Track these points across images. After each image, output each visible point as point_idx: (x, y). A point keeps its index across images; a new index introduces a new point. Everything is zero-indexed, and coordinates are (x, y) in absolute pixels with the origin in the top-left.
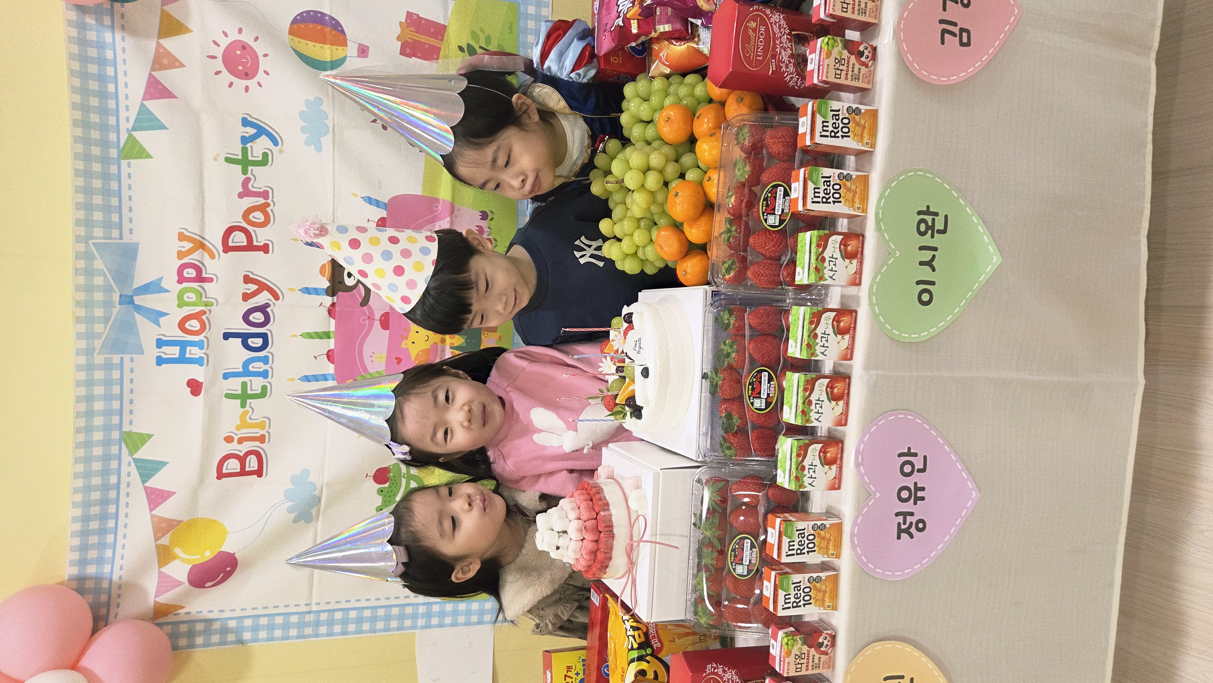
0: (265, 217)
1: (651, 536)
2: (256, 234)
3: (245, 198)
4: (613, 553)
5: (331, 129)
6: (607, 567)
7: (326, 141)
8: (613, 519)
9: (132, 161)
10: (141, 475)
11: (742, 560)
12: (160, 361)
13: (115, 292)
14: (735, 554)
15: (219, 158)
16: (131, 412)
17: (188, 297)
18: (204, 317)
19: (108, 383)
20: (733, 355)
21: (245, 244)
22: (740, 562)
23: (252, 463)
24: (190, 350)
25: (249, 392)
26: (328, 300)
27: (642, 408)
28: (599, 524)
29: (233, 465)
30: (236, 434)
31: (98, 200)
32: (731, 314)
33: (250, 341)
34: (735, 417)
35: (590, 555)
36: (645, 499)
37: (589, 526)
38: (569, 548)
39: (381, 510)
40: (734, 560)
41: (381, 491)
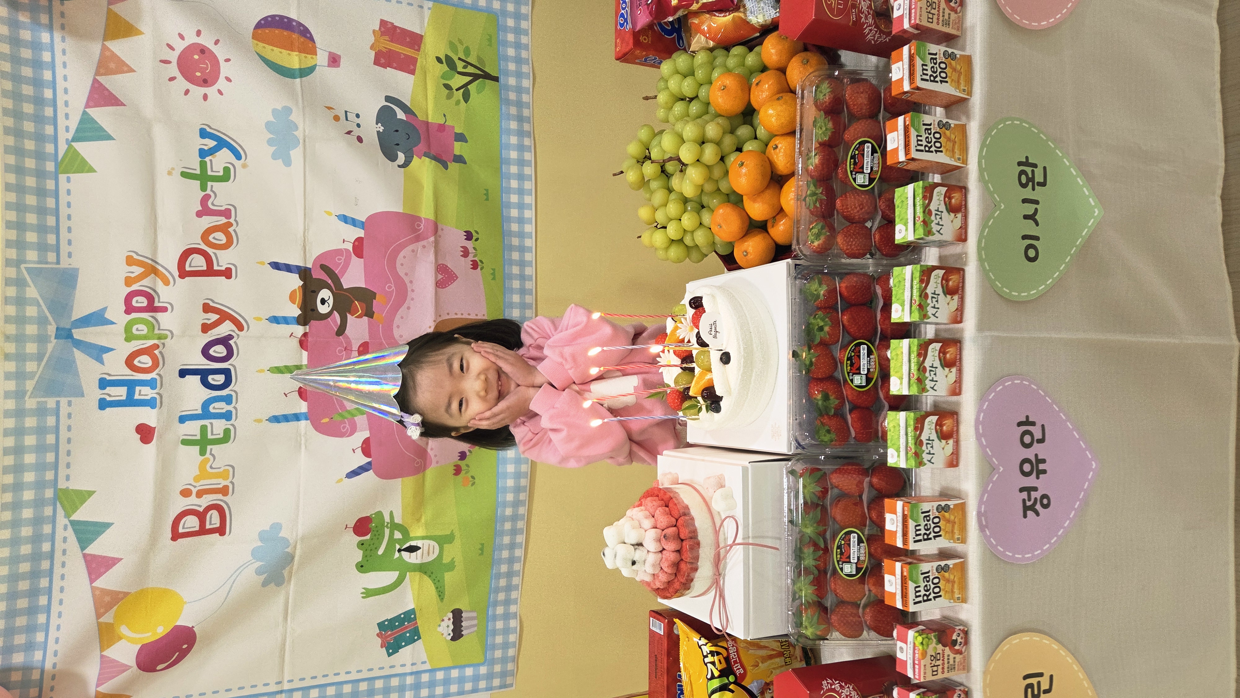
0: (227, 237)
1: (743, 539)
2: (217, 258)
3: (204, 217)
4: (699, 563)
5: (301, 141)
6: (692, 580)
7: (296, 155)
8: (697, 524)
9: (72, 175)
10: (80, 541)
11: (849, 557)
12: (103, 404)
13: (51, 324)
14: (841, 550)
15: (173, 172)
16: (68, 466)
17: (137, 330)
18: (156, 352)
19: (41, 431)
20: (826, 329)
21: (205, 268)
22: (848, 560)
23: (213, 519)
24: (140, 391)
25: (210, 436)
26: (299, 330)
27: (721, 398)
28: (681, 530)
29: (191, 523)
30: (195, 487)
31: (31, 218)
32: (820, 284)
33: (211, 379)
34: (832, 398)
35: (672, 567)
36: (733, 498)
37: (669, 533)
38: (646, 562)
39: (362, 566)
40: (841, 558)
41: (361, 544)
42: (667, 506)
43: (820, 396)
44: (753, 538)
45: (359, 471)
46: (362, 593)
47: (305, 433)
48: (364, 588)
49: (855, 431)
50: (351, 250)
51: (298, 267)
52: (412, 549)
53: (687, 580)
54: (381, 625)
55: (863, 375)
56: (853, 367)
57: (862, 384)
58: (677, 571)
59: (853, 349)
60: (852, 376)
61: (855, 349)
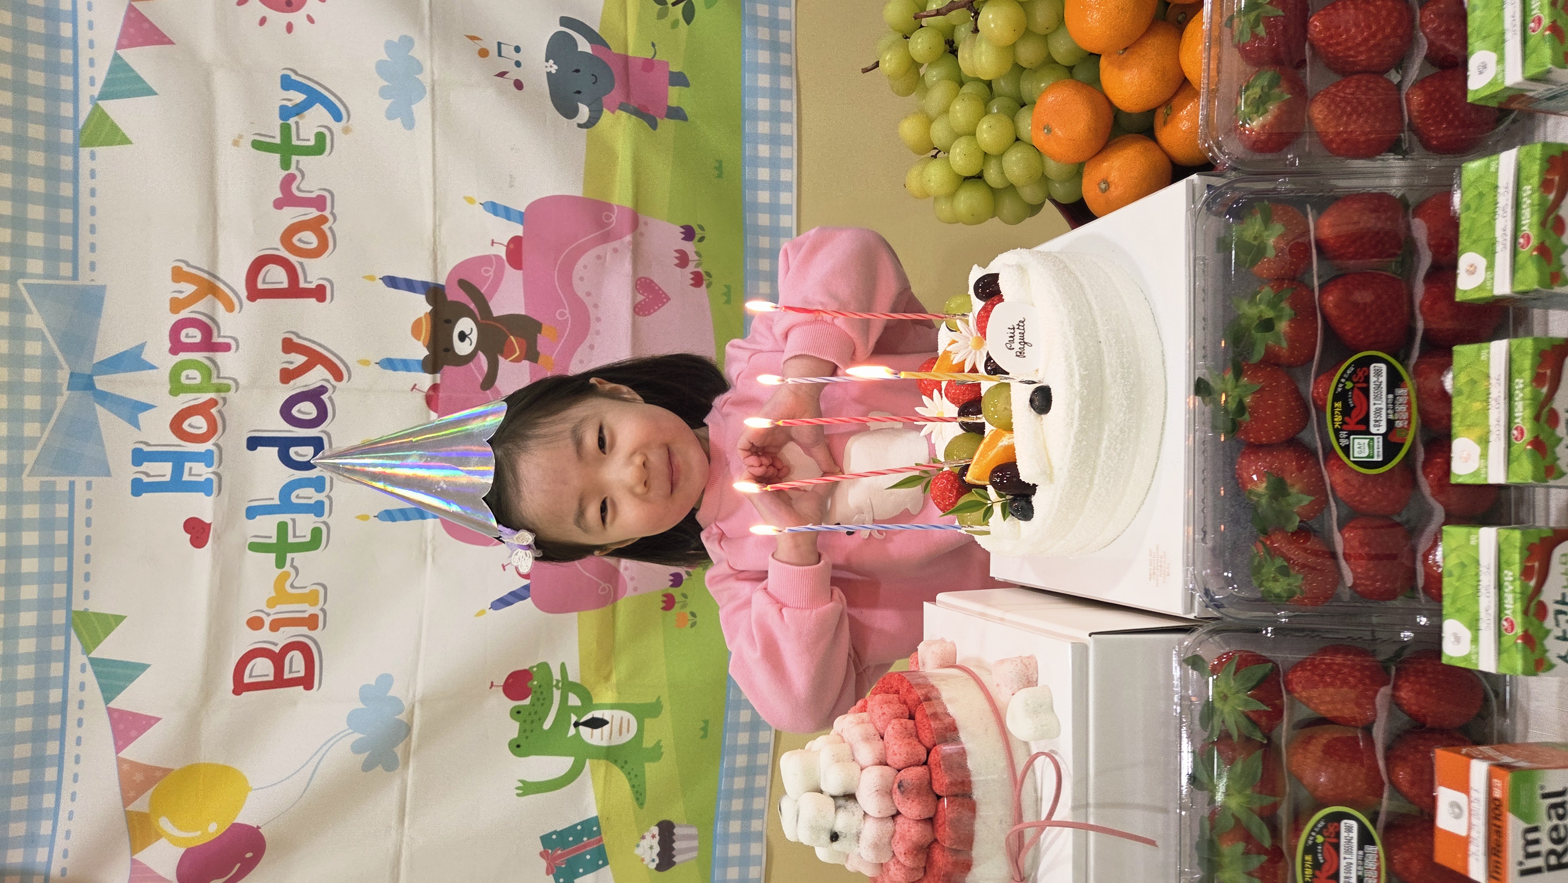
0: (319, 240)
2: (304, 270)
3: (285, 208)
4: (975, 853)
5: (428, 89)
7: (421, 109)
8: (970, 764)
9: (96, 149)
10: (104, 689)
11: (1336, 876)
12: (139, 488)
13: (63, 369)
14: (1316, 860)
15: (242, 142)
16: (87, 577)
17: (187, 377)
19: (47, 525)
20: (1282, 324)
21: (286, 286)
23: (296, 664)
24: (191, 469)
25: (291, 539)
26: (426, 380)
27: (1032, 489)
28: (935, 775)
29: (262, 668)
30: (268, 615)
31: (36, 212)
32: (1267, 222)
33: (292, 451)
34: (1294, 490)
35: (916, 855)
36: (1053, 711)
37: (910, 781)
38: (861, 836)
39: (518, 746)
40: (1314, 876)
41: (517, 713)
42: (912, 717)
43: (1264, 485)
45: (510, 599)
46: (518, 788)
47: (434, 538)
48: (520, 781)
49: (1354, 571)
50: (504, 257)
51: (425, 284)
52: (596, 723)
54: (546, 840)
55: (1375, 437)
56: (1349, 416)
57: (1373, 457)
58: (927, 862)
59: (1349, 372)
60: (1346, 438)
61: (1354, 372)
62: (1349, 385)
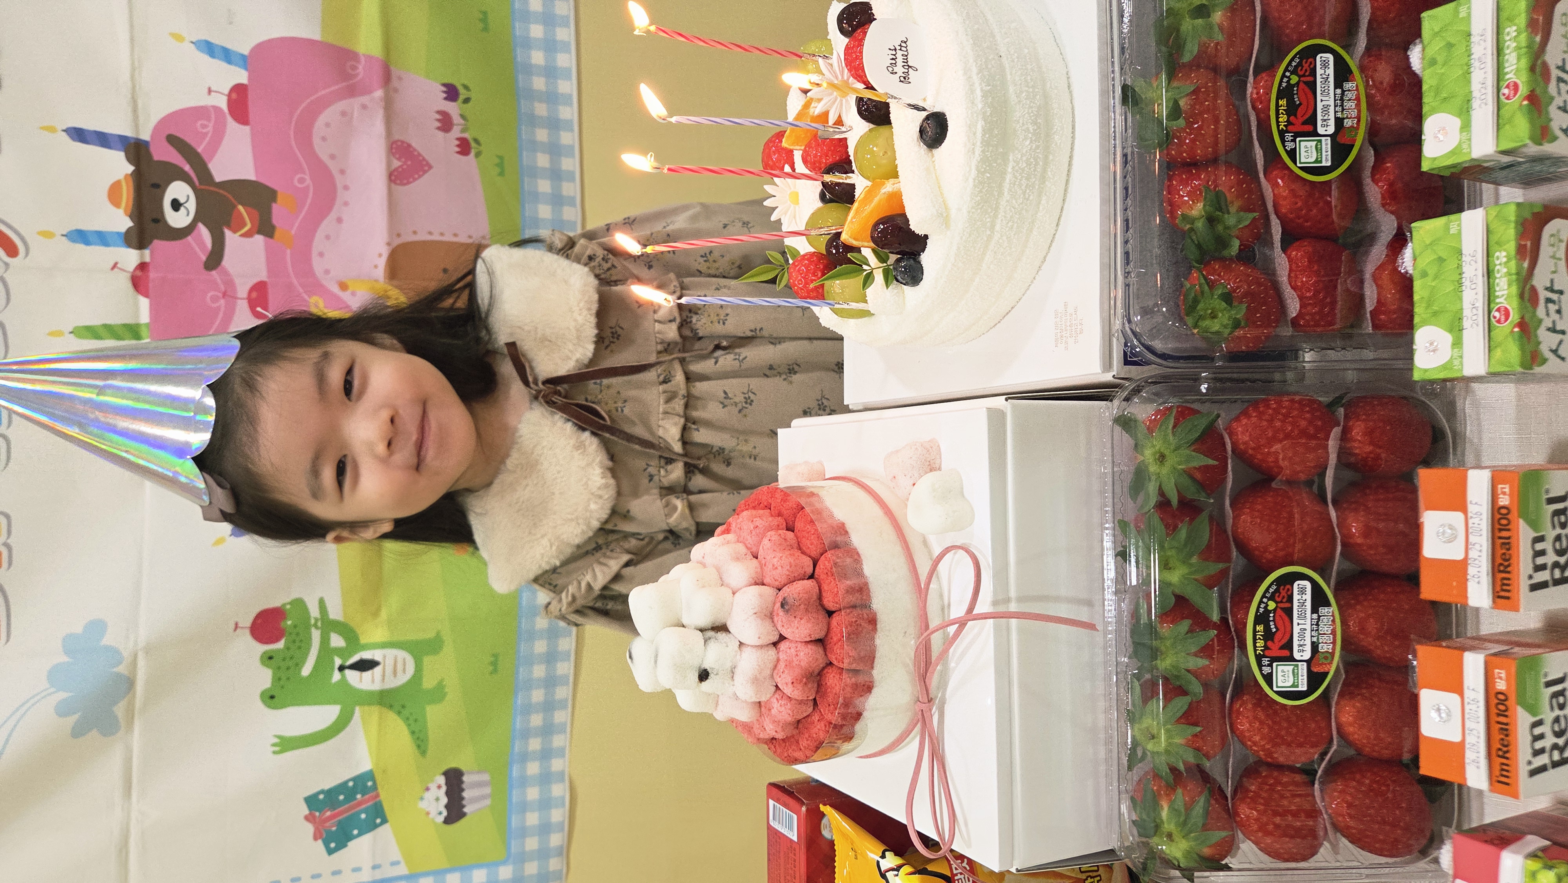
1: (995, 603)
4: (875, 672)
6: (859, 716)
8: (869, 569)
11: (1289, 645)
14: (1267, 629)
20: (1217, 14)
22: (1286, 653)
26: (131, 257)
27: (923, 240)
28: (825, 587)
34: (1233, 209)
35: (806, 684)
36: (963, 496)
37: (796, 596)
38: (737, 671)
39: (272, 697)
40: (1266, 647)
41: (268, 658)
42: (790, 527)
43: (1200, 205)
44: (1020, 600)
46: (272, 745)
48: (276, 737)
49: (1301, 298)
50: (225, 109)
51: (123, 138)
52: (366, 665)
53: (844, 717)
54: (311, 801)
55: (1323, 139)
56: (1295, 116)
57: (1321, 162)
58: (817, 692)
59: (1294, 64)
60: (1292, 141)
61: (1299, 64)
62: (1294, 79)
